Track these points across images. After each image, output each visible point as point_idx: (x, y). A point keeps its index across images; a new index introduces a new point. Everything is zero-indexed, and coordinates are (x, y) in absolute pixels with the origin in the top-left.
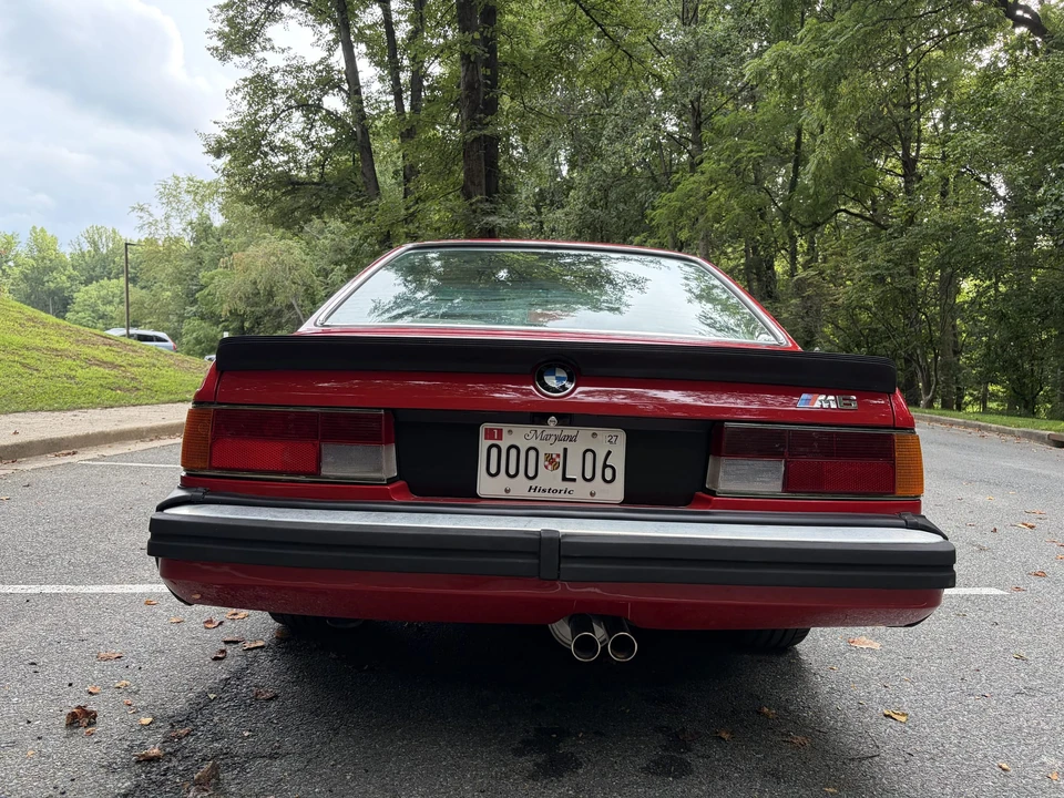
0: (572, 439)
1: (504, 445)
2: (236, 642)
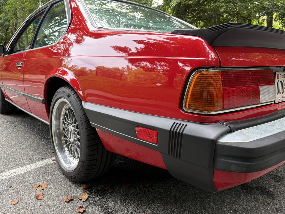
1: (280, 80)
2: (73, 200)
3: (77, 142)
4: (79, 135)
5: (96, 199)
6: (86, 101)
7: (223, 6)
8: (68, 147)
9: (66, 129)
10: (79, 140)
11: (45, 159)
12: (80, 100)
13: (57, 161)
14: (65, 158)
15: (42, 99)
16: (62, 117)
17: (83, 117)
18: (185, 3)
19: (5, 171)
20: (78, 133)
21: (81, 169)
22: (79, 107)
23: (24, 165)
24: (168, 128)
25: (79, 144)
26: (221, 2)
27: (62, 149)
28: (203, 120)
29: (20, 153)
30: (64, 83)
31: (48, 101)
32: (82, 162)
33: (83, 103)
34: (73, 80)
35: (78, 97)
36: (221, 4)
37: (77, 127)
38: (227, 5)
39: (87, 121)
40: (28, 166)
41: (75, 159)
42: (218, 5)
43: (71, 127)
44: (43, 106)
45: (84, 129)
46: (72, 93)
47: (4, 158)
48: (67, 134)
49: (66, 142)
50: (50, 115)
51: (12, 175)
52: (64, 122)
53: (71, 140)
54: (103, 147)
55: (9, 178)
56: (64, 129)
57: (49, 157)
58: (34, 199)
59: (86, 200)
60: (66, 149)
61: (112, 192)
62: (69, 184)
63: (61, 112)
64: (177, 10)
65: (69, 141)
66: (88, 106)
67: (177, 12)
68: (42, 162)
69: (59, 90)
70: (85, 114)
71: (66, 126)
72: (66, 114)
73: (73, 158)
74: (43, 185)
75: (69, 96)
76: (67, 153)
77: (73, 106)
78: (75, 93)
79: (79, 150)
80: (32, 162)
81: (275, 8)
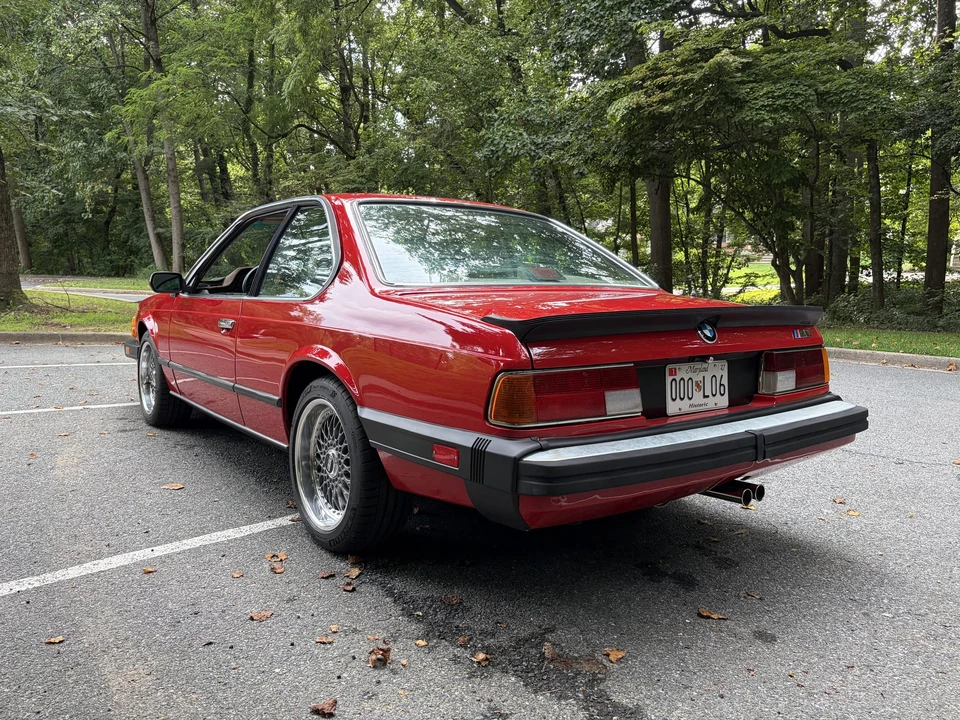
0: (706, 370)
1: (678, 378)
2: (333, 576)
3: (344, 478)
4: (348, 465)
5: (374, 577)
6: (363, 405)
7: (765, 120)
8: (324, 490)
9: (322, 456)
10: (347, 475)
11: (275, 517)
12: (354, 403)
13: (304, 521)
14: (317, 512)
15: (277, 398)
16: (315, 434)
17: (357, 432)
18: (651, 109)
19: (204, 533)
20: (347, 462)
21: (350, 523)
22: (351, 416)
23: (237, 525)
24: (470, 444)
25: (348, 481)
26: (757, 110)
27: (311, 495)
28: (510, 435)
29: (224, 506)
30: (323, 372)
31: (290, 403)
32: (353, 509)
33: (359, 409)
34: (339, 366)
35: (350, 397)
36: (756, 114)
37: (345, 451)
38: (776, 116)
39: (364, 437)
40: (247, 528)
41: (337, 512)
42: (748, 118)
43: (332, 452)
44: (279, 411)
45: (358, 453)
46: (339, 392)
47: (195, 514)
48: (326, 465)
49: (322, 479)
50: (292, 429)
51: (219, 540)
52: (319, 443)
53: (332, 475)
54: (389, 483)
55: (216, 544)
56: (318, 456)
57: (281, 515)
58: (268, 573)
59: (357, 577)
60: (320, 494)
61: (404, 570)
62: (326, 556)
63: (313, 425)
64: (629, 129)
65: (328, 477)
66: (366, 413)
67: (629, 134)
68: (270, 523)
69: (314, 383)
70: (362, 426)
71: (323, 450)
72: (324, 426)
73: (333, 510)
74: (279, 554)
75: (334, 395)
76: (321, 501)
77: (340, 413)
78: (346, 390)
79: (345, 492)
80: (250, 521)
81: (939, 118)
